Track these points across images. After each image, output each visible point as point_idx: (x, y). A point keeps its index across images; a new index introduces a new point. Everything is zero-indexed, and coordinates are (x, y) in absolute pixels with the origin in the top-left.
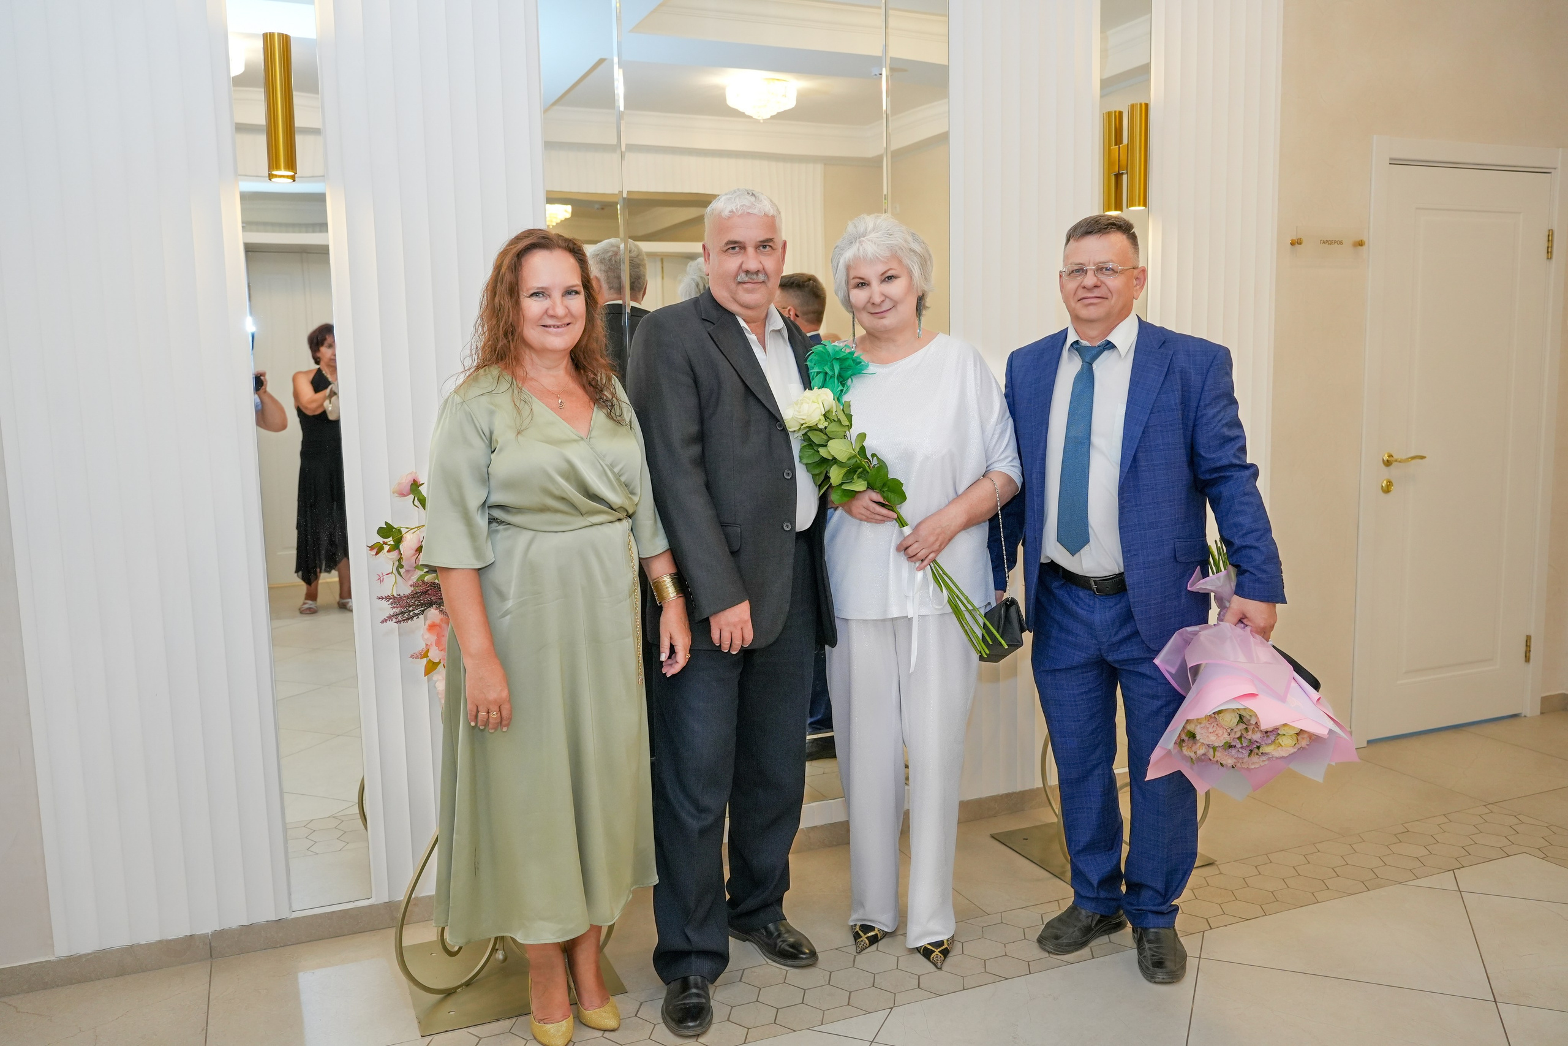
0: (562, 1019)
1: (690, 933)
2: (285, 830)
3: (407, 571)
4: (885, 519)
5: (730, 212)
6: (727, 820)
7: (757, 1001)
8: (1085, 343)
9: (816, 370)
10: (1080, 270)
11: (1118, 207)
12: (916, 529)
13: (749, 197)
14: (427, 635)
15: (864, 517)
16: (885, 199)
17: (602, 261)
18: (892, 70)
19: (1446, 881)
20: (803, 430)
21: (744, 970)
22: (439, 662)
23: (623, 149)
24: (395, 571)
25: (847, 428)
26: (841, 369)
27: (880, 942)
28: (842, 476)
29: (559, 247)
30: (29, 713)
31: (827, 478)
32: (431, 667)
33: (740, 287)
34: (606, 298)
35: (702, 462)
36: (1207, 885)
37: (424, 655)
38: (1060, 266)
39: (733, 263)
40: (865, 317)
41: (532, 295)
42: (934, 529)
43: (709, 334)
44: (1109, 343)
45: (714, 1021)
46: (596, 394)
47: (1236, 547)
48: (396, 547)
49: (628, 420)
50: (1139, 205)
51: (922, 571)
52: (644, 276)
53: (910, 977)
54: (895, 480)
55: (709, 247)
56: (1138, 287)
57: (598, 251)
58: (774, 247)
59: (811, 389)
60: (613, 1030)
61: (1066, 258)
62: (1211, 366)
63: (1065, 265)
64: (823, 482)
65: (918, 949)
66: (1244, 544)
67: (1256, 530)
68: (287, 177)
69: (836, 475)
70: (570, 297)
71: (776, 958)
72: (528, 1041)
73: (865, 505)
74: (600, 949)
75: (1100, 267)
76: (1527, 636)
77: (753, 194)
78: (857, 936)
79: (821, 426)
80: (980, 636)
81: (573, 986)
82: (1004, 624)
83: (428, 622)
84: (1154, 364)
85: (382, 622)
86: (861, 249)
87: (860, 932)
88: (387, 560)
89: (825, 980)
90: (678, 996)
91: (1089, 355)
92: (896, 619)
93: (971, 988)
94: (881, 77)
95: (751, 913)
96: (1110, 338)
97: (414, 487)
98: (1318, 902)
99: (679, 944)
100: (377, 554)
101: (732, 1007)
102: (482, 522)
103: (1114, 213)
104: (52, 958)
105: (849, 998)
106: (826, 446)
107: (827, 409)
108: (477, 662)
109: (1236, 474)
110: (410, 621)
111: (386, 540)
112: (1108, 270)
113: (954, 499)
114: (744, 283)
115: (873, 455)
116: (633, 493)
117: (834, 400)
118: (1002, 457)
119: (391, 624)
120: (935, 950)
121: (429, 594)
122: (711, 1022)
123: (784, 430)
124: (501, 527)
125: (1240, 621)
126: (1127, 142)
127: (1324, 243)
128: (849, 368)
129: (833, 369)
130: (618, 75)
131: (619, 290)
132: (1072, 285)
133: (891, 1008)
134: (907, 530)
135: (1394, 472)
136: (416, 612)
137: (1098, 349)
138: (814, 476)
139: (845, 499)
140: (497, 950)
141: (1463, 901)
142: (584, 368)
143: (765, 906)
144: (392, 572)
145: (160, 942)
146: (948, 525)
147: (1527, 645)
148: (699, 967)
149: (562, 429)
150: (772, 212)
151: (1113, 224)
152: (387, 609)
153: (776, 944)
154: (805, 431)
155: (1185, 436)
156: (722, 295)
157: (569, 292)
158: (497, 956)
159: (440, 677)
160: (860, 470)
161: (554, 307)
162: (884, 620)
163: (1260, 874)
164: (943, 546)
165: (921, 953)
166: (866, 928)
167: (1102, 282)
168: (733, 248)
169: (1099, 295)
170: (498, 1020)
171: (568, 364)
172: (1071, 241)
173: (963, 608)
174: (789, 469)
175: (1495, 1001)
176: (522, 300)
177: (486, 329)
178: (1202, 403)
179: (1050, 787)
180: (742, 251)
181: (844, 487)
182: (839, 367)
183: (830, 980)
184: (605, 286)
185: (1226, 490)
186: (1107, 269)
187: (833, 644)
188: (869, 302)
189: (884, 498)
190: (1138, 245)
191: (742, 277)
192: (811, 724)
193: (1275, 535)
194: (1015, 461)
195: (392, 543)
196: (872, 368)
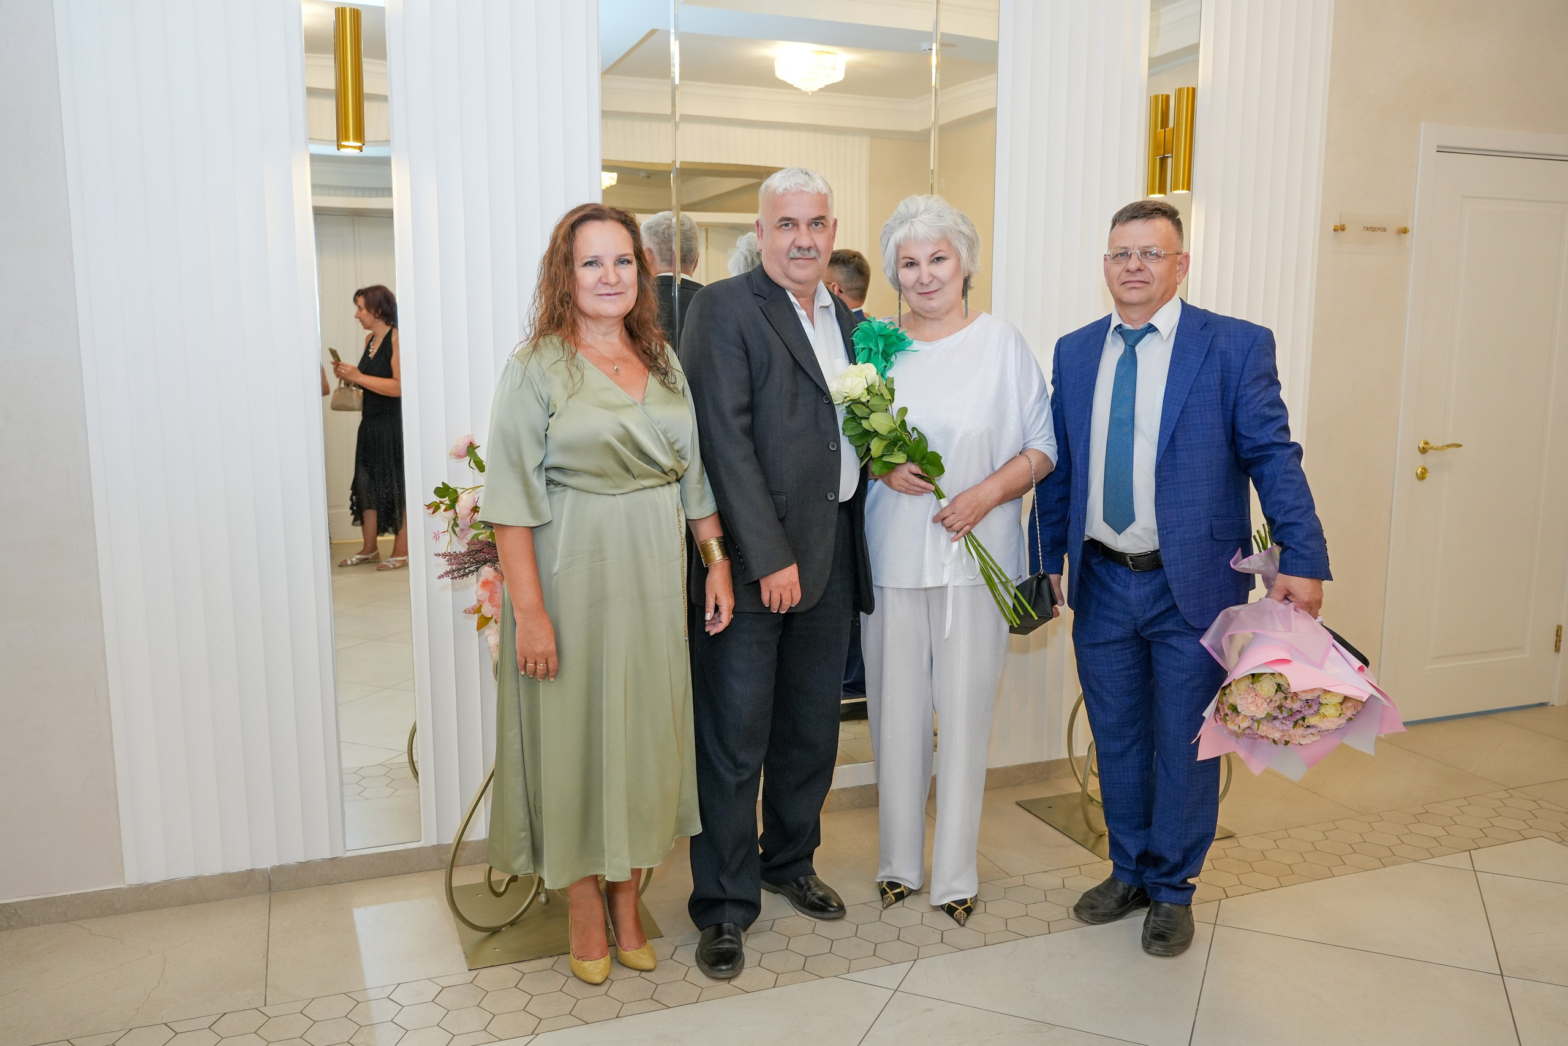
0: (599, 957)
1: (725, 882)
2: (341, 775)
3: (462, 530)
4: (922, 491)
5: (784, 189)
6: (762, 778)
7: (787, 949)
8: (1128, 326)
9: (861, 346)
10: (1125, 254)
11: (1162, 190)
12: (953, 501)
13: (802, 176)
14: (481, 592)
15: (903, 489)
16: (932, 173)
17: (656, 234)
18: (942, 45)
19: (1463, 859)
20: (847, 402)
21: (775, 920)
22: (492, 618)
23: (677, 119)
24: (450, 530)
25: (889, 402)
26: (885, 345)
27: (906, 899)
28: (882, 448)
29: (612, 218)
30: (105, 655)
31: (869, 449)
32: (483, 622)
33: (792, 262)
34: (660, 270)
35: (751, 432)
36: (1225, 856)
37: (477, 610)
38: (1105, 250)
39: (786, 239)
40: (913, 296)
41: (586, 264)
42: (970, 502)
43: (761, 309)
44: (1151, 326)
45: (745, 966)
46: (652, 362)
47: (1277, 524)
48: (452, 506)
49: (680, 388)
50: (1183, 189)
51: (958, 542)
52: (696, 249)
53: (933, 932)
54: (935, 454)
55: (762, 224)
56: (1181, 273)
57: (652, 223)
58: (826, 224)
59: (855, 364)
60: (650, 971)
61: (1111, 241)
62: (1252, 347)
63: (1110, 246)
64: (864, 454)
65: (942, 907)
66: (1286, 521)
67: (1297, 508)
68: (355, 147)
69: (876, 447)
70: (622, 266)
71: (805, 910)
72: (569, 977)
73: (904, 476)
74: (638, 894)
75: (1145, 251)
76: (1558, 626)
77: (806, 173)
78: (883, 892)
79: (864, 400)
80: (1011, 606)
81: (611, 927)
82: (1036, 596)
83: (482, 579)
84: (1195, 345)
85: (439, 577)
86: (912, 229)
87: (887, 889)
88: (443, 519)
89: (852, 932)
90: (712, 941)
91: (1132, 338)
92: (930, 589)
93: (993, 944)
94: (931, 53)
95: (784, 866)
96: (1153, 321)
97: (470, 449)
98: (1334, 876)
99: (715, 893)
100: (434, 512)
101: (763, 954)
102: (539, 484)
103: (1157, 197)
104: (123, 886)
105: (875, 950)
106: (868, 418)
107: (869, 384)
108: (527, 616)
109: (1279, 453)
110: (465, 578)
111: (442, 500)
112: (1153, 255)
113: (991, 475)
114: (796, 259)
115: (914, 429)
116: (683, 458)
117: (877, 374)
118: (1039, 436)
119: (447, 580)
120: (959, 908)
121: (484, 552)
122: (743, 967)
123: (830, 403)
124: (558, 489)
125: (1286, 598)
126: (1173, 126)
127: (1367, 229)
128: (892, 345)
129: (877, 346)
130: (675, 47)
131: (670, 262)
132: (1117, 269)
133: (915, 960)
134: (944, 503)
135: (1430, 459)
136: (471, 569)
137: (1141, 332)
138: (857, 447)
139: (885, 471)
140: (540, 893)
141: (1477, 880)
142: (639, 337)
143: (796, 861)
144: (448, 531)
145: (223, 874)
146: (984, 500)
147: (1557, 635)
148: (731, 915)
149: (617, 394)
150: (824, 191)
151: (1158, 210)
152: (444, 566)
153: (806, 897)
154: (848, 404)
155: (1224, 416)
156: (774, 272)
157: (621, 261)
158: (540, 898)
159: (492, 632)
160: (900, 443)
161: (606, 276)
162: (918, 590)
163: (1278, 848)
164: (978, 520)
165: (944, 911)
166: (893, 885)
167: (1145, 267)
168: (786, 225)
169: (1142, 279)
170: (540, 958)
171: (621, 332)
172: (1117, 226)
173: (996, 580)
174: (834, 441)
175: (1502, 975)
176: (576, 269)
177: (543, 300)
178: (1242, 384)
179: (1076, 758)
180: (795, 228)
181: (885, 459)
182: (883, 344)
183: (856, 933)
184: (657, 258)
185: (1267, 469)
186: (1151, 254)
187: (869, 610)
188: (917, 281)
189: (923, 470)
190: (1182, 231)
191: (794, 253)
192: (845, 685)
193: (1318, 512)
194: (1051, 439)
195: (448, 502)
196: (916, 345)
